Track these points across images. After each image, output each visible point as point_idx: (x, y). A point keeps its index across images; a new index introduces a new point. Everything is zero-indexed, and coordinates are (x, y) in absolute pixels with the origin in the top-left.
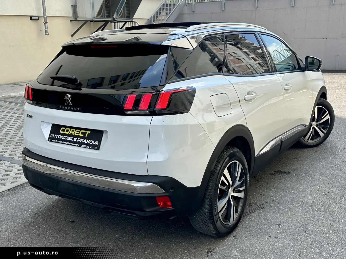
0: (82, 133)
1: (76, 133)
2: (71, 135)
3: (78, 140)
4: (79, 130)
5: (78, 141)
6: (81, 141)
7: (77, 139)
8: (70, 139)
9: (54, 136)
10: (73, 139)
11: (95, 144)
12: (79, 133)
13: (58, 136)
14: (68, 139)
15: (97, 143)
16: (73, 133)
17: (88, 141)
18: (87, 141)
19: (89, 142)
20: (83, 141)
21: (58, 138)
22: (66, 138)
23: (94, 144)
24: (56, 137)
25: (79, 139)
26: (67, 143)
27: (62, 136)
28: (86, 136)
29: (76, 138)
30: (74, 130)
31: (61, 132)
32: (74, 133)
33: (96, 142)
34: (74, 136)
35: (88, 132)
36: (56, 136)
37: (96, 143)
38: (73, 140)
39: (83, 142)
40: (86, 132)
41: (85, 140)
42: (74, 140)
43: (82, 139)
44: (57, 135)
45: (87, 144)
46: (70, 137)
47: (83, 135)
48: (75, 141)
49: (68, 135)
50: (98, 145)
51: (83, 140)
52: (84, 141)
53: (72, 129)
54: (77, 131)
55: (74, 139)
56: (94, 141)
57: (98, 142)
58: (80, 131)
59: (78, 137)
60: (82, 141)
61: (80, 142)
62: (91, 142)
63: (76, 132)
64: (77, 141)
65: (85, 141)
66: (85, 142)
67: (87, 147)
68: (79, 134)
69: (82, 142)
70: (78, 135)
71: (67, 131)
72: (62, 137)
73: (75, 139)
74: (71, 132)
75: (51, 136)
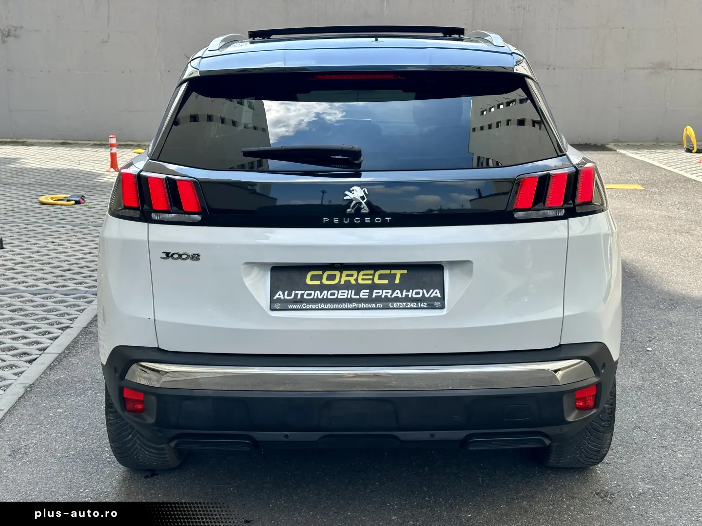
0: (381, 277)
1: (363, 279)
2: (347, 286)
3: (375, 295)
4: (372, 271)
6: (386, 296)
7: (371, 293)
8: (346, 294)
9: (289, 295)
10: (357, 293)
11: (432, 296)
12: (371, 277)
13: (302, 295)
14: (340, 297)
15: (437, 293)
16: (352, 279)
17: (408, 291)
18: (405, 293)
19: (410, 294)
20: (391, 295)
21: (305, 297)
22: (333, 294)
23: (427, 296)
24: (299, 297)
25: (375, 291)
26: (343, 306)
27: (318, 292)
28: (397, 282)
29: (368, 291)
30: (355, 273)
31: (309, 282)
32: (356, 280)
33: (432, 290)
34: (358, 288)
35: (398, 273)
36: (296, 295)
37: (434, 294)
38: (358, 297)
39: (393, 296)
40: (393, 272)
41: (398, 291)
42: (361, 296)
43: (385, 291)
44: (297, 292)
45: (407, 299)
46: (346, 292)
47: (386, 282)
48: (366, 297)
49: (337, 287)
50: (439, 296)
51: (390, 291)
52: (396, 292)
53: (345, 273)
54: (364, 275)
55: (362, 293)
56: (425, 291)
57: (437, 291)
58: (375, 272)
59: (373, 287)
60: (388, 295)
61: (383, 297)
62: (418, 293)
63: (361, 277)
64: (374, 297)
65: (398, 293)
66: (399, 295)
67: (408, 306)
68: (373, 279)
69: (389, 297)
70: (370, 282)
71: (332, 277)
72: (316, 294)
73: (364, 294)
74: (344, 278)
75: (277, 296)
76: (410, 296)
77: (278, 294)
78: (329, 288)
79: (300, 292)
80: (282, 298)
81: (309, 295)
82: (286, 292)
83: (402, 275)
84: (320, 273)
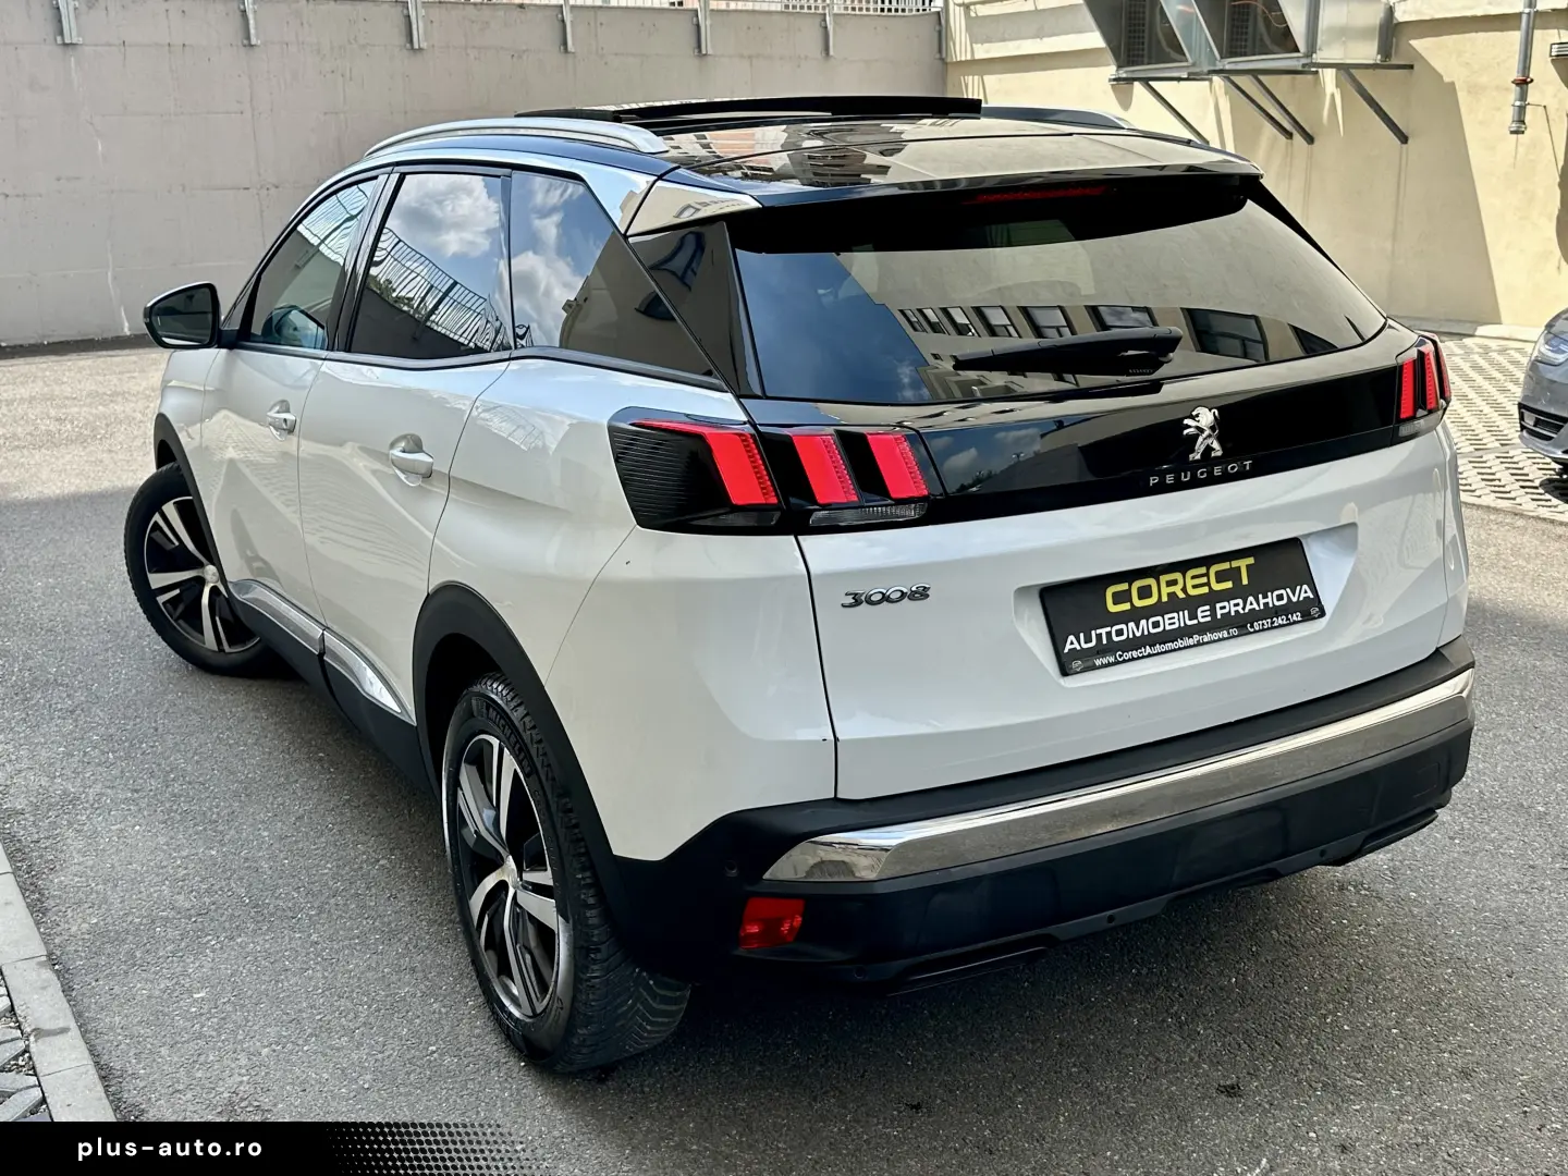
0: (1221, 577)
1: (1194, 587)
2: (1174, 604)
3: (1219, 612)
4: (1203, 570)
5: (1222, 615)
6: (1237, 612)
7: (1213, 611)
8: (1176, 620)
9: (1088, 640)
10: (1193, 616)
11: (1301, 599)
12: (1204, 580)
13: (1109, 634)
14: (1168, 628)
15: (1304, 592)
16: (1177, 589)
17: (1265, 597)
18: (1262, 601)
19: (1269, 600)
20: (1244, 609)
21: (1115, 639)
22: (1156, 625)
23: (1295, 599)
24: (1105, 642)
25: (1218, 606)
26: (1180, 643)
27: (1132, 625)
28: (1245, 582)
29: (1207, 607)
30: (1177, 576)
31: (1113, 608)
32: (1184, 590)
33: (1298, 588)
34: (1191, 604)
35: (1243, 564)
36: (1099, 637)
37: (1303, 595)
38: (1195, 622)
39: (1247, 611)
40: (1235, 564)
41: (1251, 599)
42: (1202, 620)
43: (1232, 602)
44: (1098, 631)
45: (1271, 613)
46: (1175, 615)
47: (1229, 585)
48: (1209, 619)
49: (1160, 609)
50: (1312, 596)
51: (1240, 601)
52: (1248, 602)
53: (1164, 579)
54: (1193, 577)
55: (1200, 615)
56: (1288, 590)
57: (1305, 587)
58: (1208, 570)
59: (1212, 598)
60: (1240, 608)
61: (1233, 614)
62: (1280, 598)
63: (1190, 583)
64: (1219, 617)
65: (1252, 604)
66: (1255, 606)
67: (1276, 624)
68: (1208, 584)
69: (1242, 612)
70: (1205, 590)
71: (1145, 593)
72: (1130, 630)
73: (1203, 614)
74: (1165, 591)
75: (1068, 647)
76: (1271, 605)
77: (1069, 642)
78: (1147, 613)
79: (1103, 631)
80: (1078, 648)
81: (1119, 633)
82: (1082, 635)
83: (1248, 566)
84: (1125, 586)
